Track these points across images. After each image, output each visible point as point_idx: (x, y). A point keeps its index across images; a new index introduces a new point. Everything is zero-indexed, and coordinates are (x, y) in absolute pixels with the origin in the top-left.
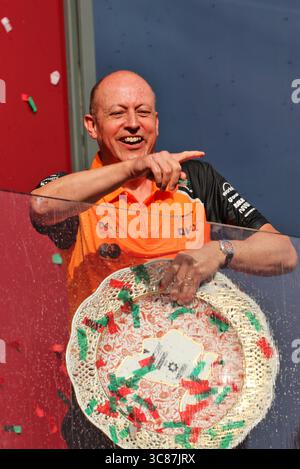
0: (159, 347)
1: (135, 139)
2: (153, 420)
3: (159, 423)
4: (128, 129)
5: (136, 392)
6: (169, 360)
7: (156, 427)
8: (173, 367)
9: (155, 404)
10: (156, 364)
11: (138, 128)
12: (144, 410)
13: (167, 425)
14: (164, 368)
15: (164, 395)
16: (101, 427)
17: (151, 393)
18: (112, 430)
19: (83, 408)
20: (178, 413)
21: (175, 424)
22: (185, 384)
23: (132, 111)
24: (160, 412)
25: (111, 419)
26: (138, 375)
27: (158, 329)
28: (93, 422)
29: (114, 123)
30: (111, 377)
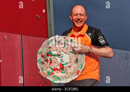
0: (63, 54)
1: (79, 21)
2: (49, 64)
3: (49, 66)
4: (77, 19)
5: (51, 57)
6: (62, 58)
7: (48, 66)
8: (62, 60)
9: (52, 62)
10: (60, 56)
11: (80, 19)
12: (49, 61)
13: (50, 68)
14: (60, 58)
15: (55, 62)
16: (38, 58)
17: (53, 60)
18: (39, 59)
19: (39, 52)
20: (54, 68)
21: (52, 69)
22: (60, 64)
23: (79, 15)
24: (51, 64)
25: (41, 58)
26: (55, 55)
27: (66, 52)
28: (38, 56)
29: (75, 17)
30: (50, 51)
